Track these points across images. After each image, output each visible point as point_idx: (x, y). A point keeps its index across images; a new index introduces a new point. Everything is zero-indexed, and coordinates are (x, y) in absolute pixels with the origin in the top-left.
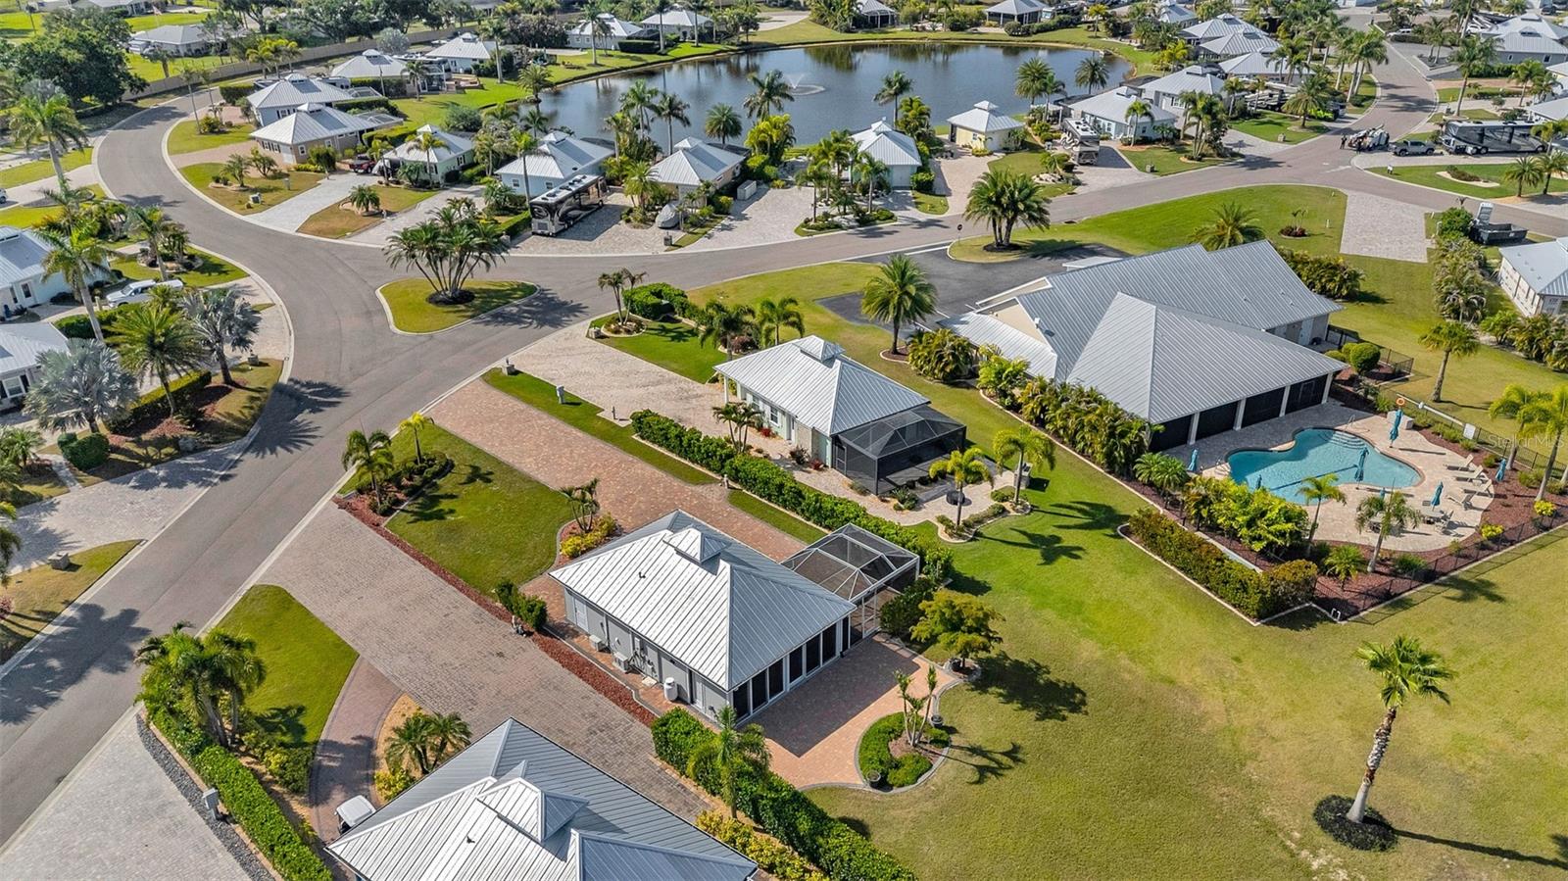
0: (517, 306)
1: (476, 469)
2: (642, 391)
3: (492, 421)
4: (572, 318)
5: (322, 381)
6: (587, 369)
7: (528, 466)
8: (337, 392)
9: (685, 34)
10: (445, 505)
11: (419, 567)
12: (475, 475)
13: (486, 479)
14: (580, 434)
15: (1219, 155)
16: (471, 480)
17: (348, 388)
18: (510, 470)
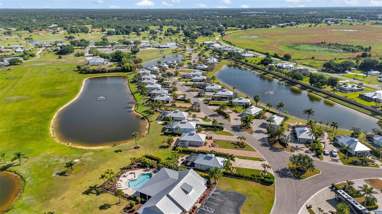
0: (291, 173)
1: (238, 148)
2: (240, 163)
3: (249, 154)
4: (277, 174)
5: (279, 152)
6: (253, 164)
7: (233, 150)
10: (234, 144)
11: (225, 140)
13: (235, 148)
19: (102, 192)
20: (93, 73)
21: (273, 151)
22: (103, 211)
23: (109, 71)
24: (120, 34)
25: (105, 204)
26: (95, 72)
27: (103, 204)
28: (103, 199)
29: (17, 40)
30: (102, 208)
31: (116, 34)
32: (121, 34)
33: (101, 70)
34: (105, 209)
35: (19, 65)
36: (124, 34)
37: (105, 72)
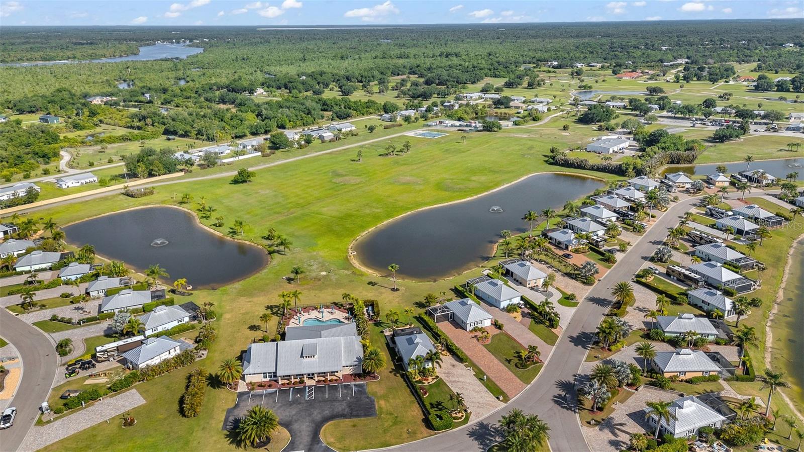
0: (496, 442)
1: (509, 363)
2: (460, 379)
3: (506, 379)
4: (474, 428)
5: (563, 409)
6: (475, 394)
7: (496, 361)
8: (556, 402)
10: (516, 355)
11: (520, 342)
12: (509, 361)
13: (507, 360)
14: (481, 368)
16: (510, 360)
17: (553, 403)
18: (500, 360)
19: (277, 314)
20: (562, 165)
21: (555, 401)
22: (247, 330)
23: (592, 168)
24: (788, 91)
25: (259, 326)
26: (567, 164)
29: (563, 88)
30: (251, 327)
31: (777, 91)
32: (791, 90)
33: (577, 163)
34: (250, 330)
35: (494, 131)
36: (798, 92)
37: (584, 168)
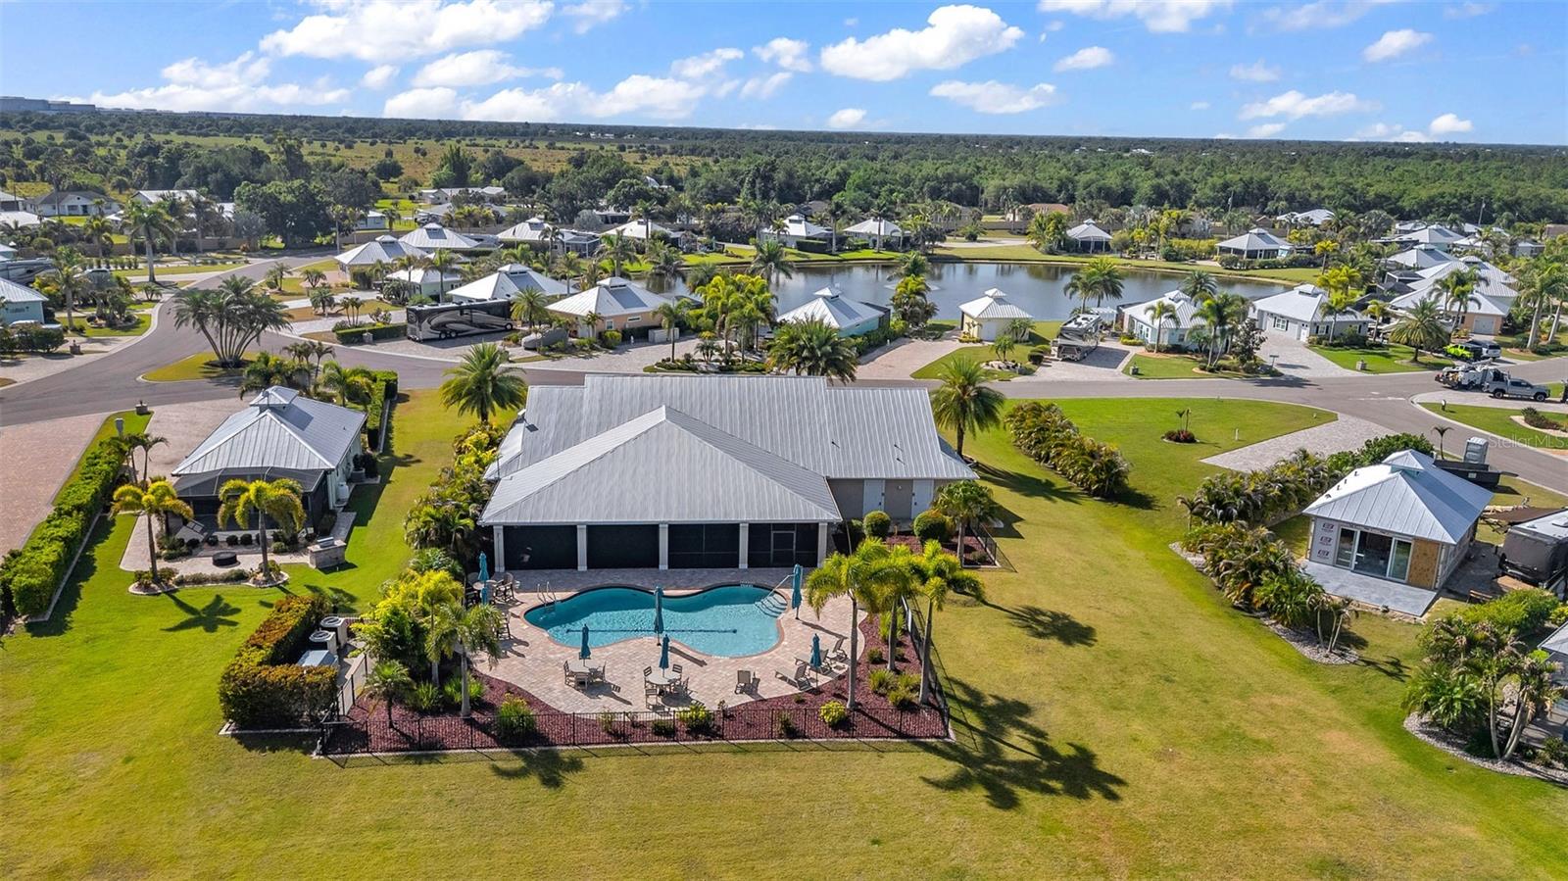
9: (875, 242)
14: (75, 458)
15: (1247, 370)
19: (975, 701)
22: (1080, 616)
25: (1040, 635)
27: (1054, 643)
28: (1023, 667)
30: (1072, 632)
34: (1065, 617)
